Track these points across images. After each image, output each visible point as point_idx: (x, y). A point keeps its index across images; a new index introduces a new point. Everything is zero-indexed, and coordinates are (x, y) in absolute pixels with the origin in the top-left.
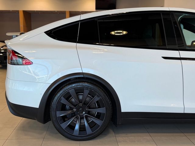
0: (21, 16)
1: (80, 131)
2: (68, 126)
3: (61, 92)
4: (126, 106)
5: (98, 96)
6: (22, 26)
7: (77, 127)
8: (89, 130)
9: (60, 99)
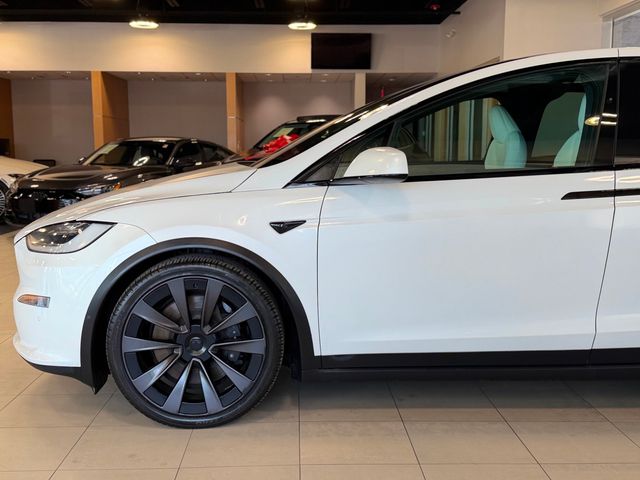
0: (97, 87)
6: (100, 116)
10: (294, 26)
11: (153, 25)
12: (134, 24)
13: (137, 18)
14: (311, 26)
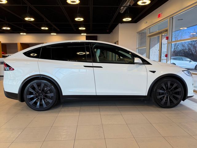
1: (40, 106)
2: (33, 103)
3: (29, 85)
4: (65, 92)
5: (49, 87)
7: (38, 104)
8: (45, 106)
9: (28, 89)
10: (82, 34)
11: (55, 34)
12: (52, 34)
13: (52, 33)
14: (85, 34)
